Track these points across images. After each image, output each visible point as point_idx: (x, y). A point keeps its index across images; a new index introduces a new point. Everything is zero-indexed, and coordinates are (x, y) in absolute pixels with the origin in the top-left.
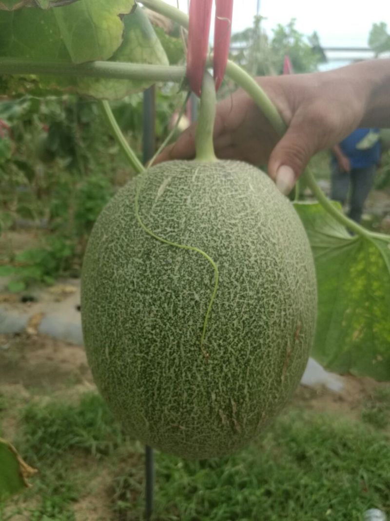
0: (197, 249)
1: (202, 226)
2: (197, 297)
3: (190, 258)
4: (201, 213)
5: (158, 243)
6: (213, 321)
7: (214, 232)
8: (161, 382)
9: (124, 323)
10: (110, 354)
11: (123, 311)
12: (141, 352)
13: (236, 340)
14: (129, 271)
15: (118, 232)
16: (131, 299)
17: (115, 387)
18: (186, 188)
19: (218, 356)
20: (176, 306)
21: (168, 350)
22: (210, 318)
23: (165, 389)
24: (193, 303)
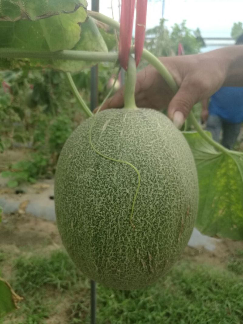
0: (127, 163)
1: (130, 148)
2: (128, 191)
3: (123, 168)
4: (129, 140)
5: (103, 159)
6: (137, 206)
7: (138, 152)
8: (106, 243)
9: (83, 207)
10: (74, 226)
11: (82, 200)
12: (93, 225)
13: (151, 217)
14: (86, 176)
15: (78, 153)
16: (87, 193)
17: (77, 247)
18: (120, 126)
19: (141, 227)
20: (115, 197)
21: (110, 224)
22: (136, 204)
23: (108, 247)
24: (125, 195)
